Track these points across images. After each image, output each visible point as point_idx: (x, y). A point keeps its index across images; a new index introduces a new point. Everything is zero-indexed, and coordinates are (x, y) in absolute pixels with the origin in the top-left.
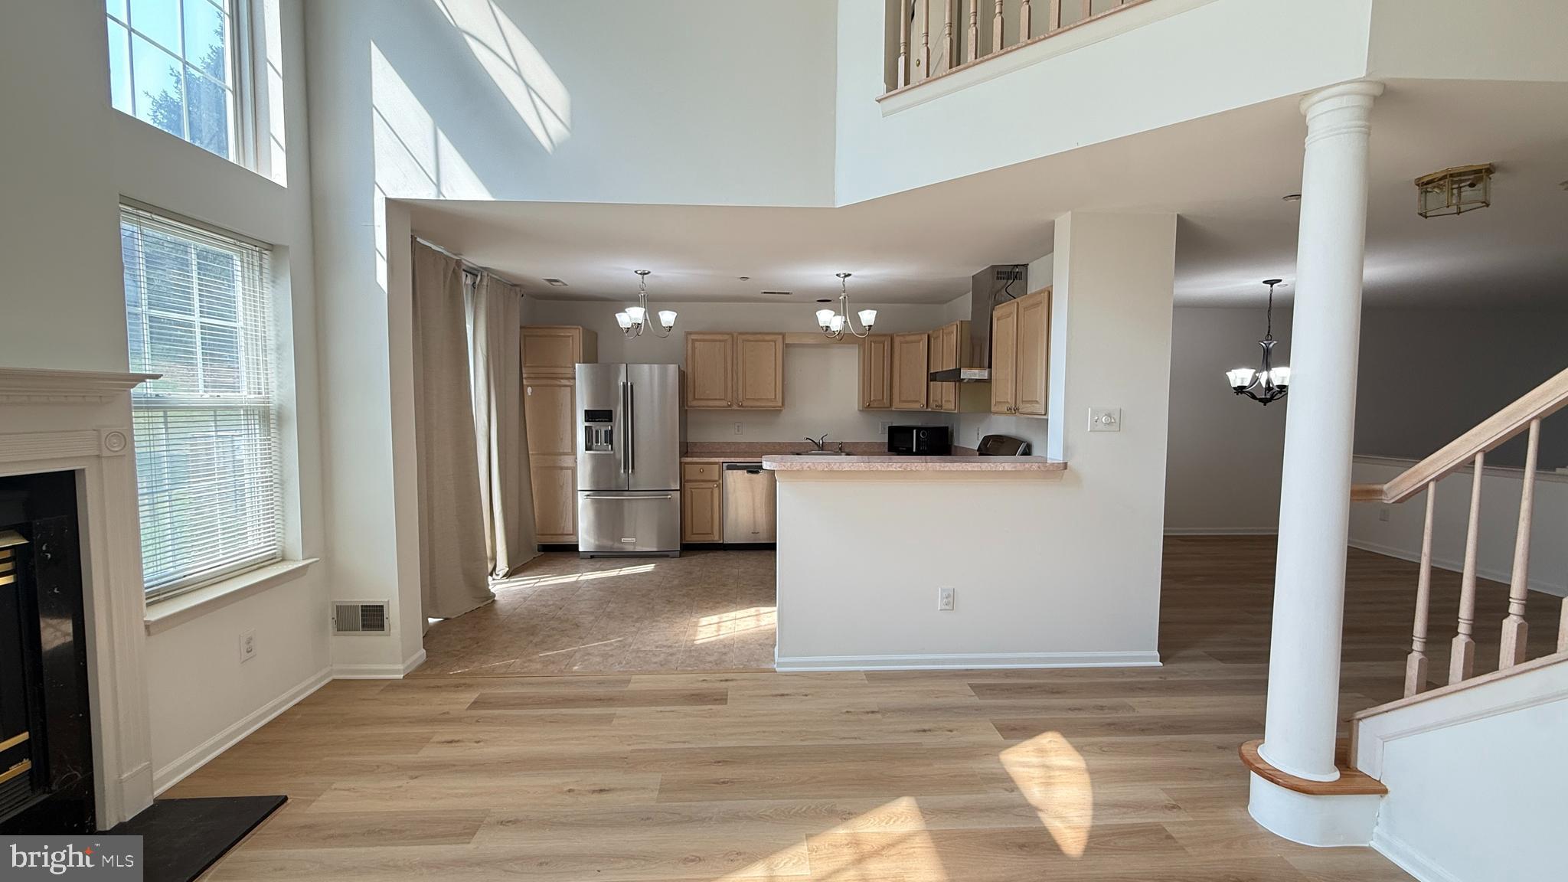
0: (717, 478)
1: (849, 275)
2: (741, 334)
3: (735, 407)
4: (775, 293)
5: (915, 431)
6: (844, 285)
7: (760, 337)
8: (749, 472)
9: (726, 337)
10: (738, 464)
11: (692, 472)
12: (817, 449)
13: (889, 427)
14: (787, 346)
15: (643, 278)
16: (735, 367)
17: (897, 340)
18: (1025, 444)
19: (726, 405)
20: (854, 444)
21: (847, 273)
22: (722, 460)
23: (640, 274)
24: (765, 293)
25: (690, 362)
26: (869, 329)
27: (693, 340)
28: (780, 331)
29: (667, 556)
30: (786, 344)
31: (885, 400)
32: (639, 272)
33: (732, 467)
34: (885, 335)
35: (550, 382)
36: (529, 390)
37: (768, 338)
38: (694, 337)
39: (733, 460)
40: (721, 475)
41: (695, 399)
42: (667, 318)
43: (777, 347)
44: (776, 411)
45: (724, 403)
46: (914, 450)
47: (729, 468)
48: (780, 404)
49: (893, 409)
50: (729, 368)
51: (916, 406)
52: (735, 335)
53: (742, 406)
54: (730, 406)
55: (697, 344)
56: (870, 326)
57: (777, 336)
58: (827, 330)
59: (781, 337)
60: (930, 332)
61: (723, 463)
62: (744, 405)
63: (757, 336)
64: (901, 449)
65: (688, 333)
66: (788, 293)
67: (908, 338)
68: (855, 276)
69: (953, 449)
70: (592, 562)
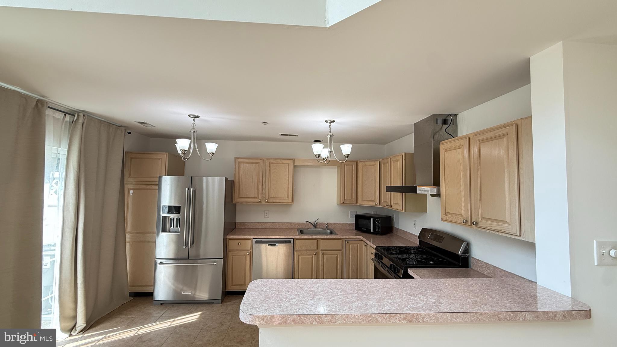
0: (249, 249)
1: (334, 121)
2: (268, 159)
3: (264, 203)
4: (287, 135)
5: (372, 219)
6: (330, 128)
7: (279, 161)
8: (269, 245)
9: (259, 161)
10: (263, 240)
11: (233, 245)
12: (313, 227)
13: (355, 215)
14: (296, 166)
15: (194, 120)
16: (264, 178)
17: (360, 165)
18: (466, 243)
19: (258, 201)
20: (334, 224)
21: (333, 119)
22: (252, 237)
23: (193, 117)
24: (282, 135)
25: (237, 176)
26: (347, 157)
27: (239, 162)
28: (292, 158)
29: (213, 303)
30: (295, 165)
31: (353, 199)
32: (191, 116)
33: (259, 242)
34: (353, 161)
35: (145, 187)
36: (131, 191)
37: (284, 162)
38: (240, 160)
39: (259, 237)
40: (251, 246)
41: (239, 197)
42: (211, 147)
43: (289, 167)
44: (288, 205)
45: (257, 200)
46: (372, 231)
47: (257, 242)
48: (291, 201)
49: (358, 205)
50: (261, 178)
51: (373, 204)
52: (265, 159)
53: (267, 202)
54: (260, 202)
55: (242, 165)
56: (348, 155)
57: (289, 161)
58: (318, 157)
59: (292, 161)
60: (381, 160)
61: (253, 239)
62: (269, 201)
63: (277, 160)
64: (363, 229)
65: (237, 158)
66: (296, 135)
67: (367, 163)
68: (337, 123)
69: (394, 230)
70: (162, 307)
